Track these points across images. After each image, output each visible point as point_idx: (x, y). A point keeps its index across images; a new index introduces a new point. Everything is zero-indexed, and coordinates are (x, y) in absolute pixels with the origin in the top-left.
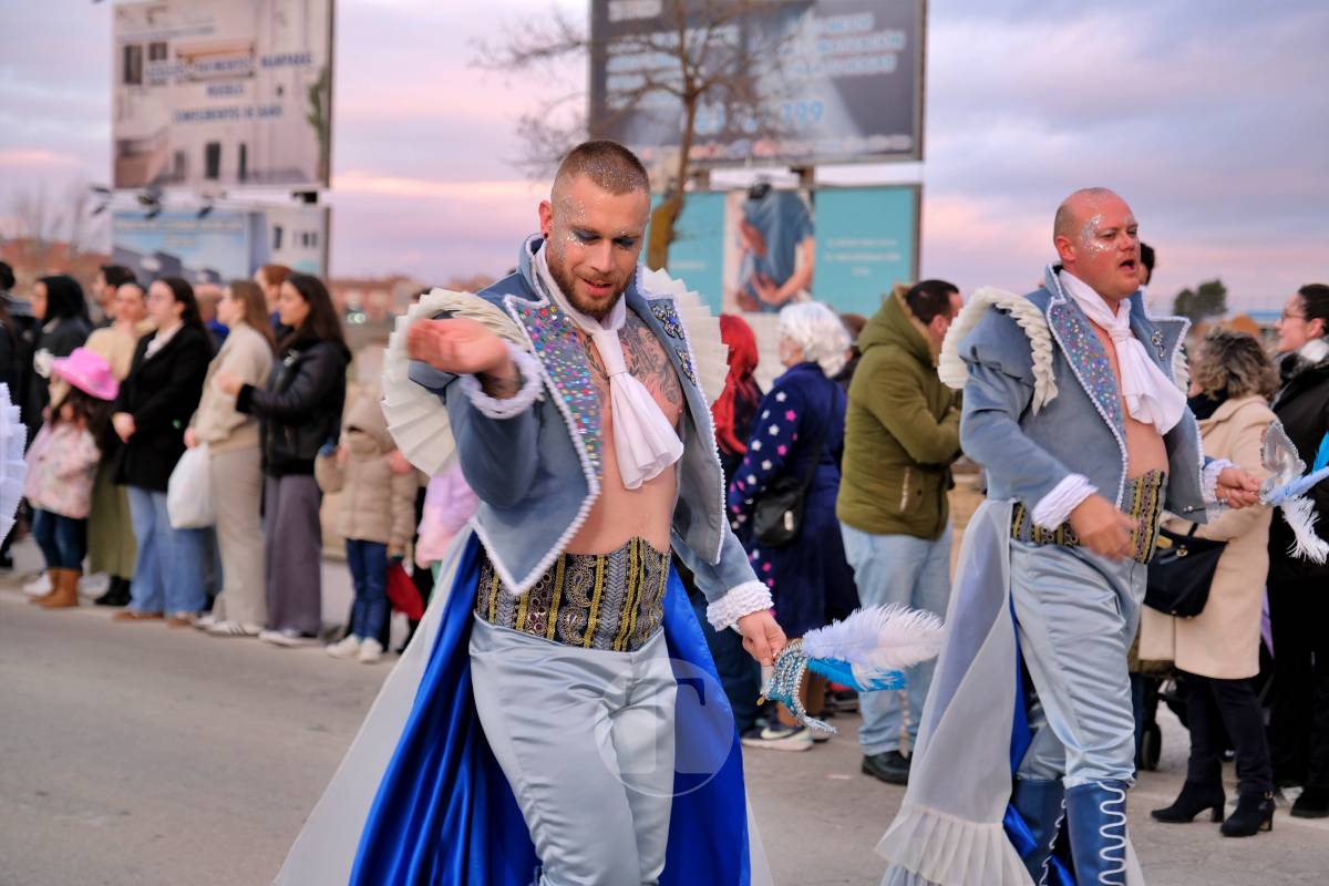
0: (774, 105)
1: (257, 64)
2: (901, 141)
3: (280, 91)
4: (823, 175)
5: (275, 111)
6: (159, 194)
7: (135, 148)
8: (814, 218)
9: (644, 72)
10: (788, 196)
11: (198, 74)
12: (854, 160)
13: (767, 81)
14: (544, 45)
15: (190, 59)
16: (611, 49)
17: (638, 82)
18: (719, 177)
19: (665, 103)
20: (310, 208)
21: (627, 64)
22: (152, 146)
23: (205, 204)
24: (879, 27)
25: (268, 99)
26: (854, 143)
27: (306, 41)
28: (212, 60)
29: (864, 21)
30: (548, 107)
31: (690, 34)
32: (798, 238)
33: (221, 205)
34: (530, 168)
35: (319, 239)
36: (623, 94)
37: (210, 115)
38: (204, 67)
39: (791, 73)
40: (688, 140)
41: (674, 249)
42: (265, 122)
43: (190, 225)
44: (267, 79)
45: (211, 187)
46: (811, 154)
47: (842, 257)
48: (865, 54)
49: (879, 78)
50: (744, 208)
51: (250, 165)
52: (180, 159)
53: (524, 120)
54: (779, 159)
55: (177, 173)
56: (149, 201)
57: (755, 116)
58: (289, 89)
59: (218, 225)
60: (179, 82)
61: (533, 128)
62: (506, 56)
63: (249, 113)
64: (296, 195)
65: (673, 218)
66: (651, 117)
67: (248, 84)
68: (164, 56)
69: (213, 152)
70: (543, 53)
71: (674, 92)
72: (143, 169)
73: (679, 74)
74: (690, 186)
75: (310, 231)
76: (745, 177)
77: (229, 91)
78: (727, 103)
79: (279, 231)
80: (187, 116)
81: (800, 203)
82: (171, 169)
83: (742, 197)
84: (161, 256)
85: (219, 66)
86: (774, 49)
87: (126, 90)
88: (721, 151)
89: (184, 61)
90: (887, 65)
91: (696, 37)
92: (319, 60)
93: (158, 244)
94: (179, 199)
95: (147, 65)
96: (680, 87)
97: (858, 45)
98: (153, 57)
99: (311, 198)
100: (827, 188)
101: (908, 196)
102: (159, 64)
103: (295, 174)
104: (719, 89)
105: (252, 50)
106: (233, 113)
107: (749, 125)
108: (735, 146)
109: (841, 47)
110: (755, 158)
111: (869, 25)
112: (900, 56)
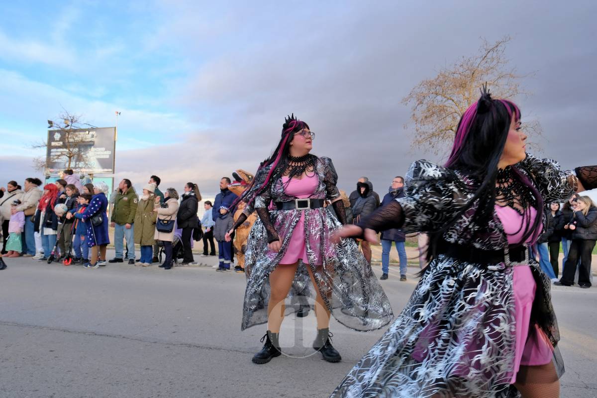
2: (111, 170)
9: (61, 152)
10: (88, 178)
16: (52, 150)
24: (106, 150)
26: (101, 170)
29: (103, 149)
36: (56, 155)
48: (103, 155)
49: (106, 159)
61: (36, 161)
62: (31, 147)
78: (76, 162)
81: (90, 180)
86: (85, 153)
90: (108, 157)
96: (68, 155)
97: (102, 153)
100: (95, 177)
101: (111, 179)
104: (74, 157)
107: (80, 166)
108: (77, 170)
109: (98, 153)
110: (81, 172)
111: (104, 150)
112: (110, 155)
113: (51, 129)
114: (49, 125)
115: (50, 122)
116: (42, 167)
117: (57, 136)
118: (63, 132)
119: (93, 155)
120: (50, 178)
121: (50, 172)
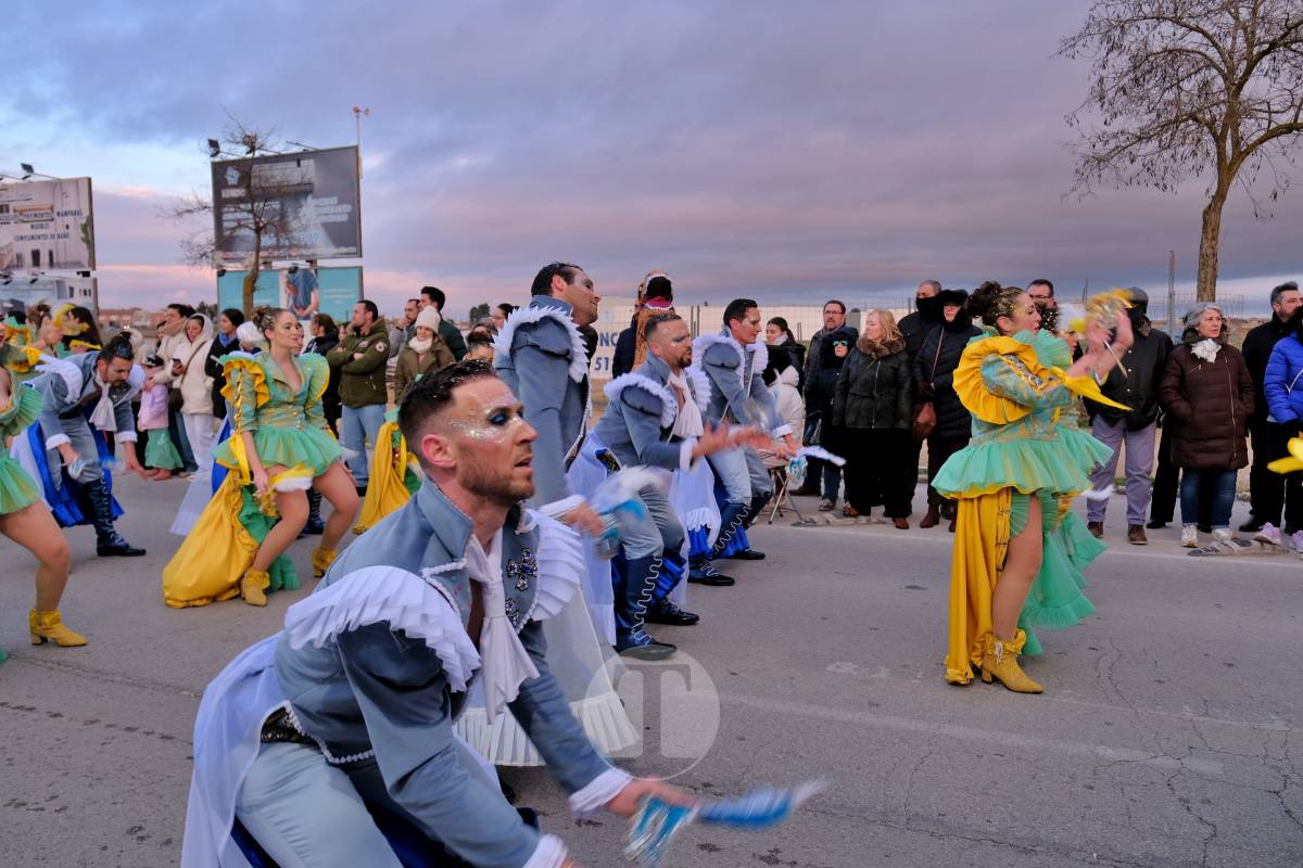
0: (295, 234)
1: (55, 215)
2: (353, 249)
3: (67, 227)
4: (320, 263)
5: (65, 236)
8: (318, 280)
9: (238, 220)
10: (306, 271)
11: (27, 219)
12: (333, 257)
13: (294, 224)
14: (191, 208)
15: (21, 213)
16: (225, 210)
17: (234, 224)
18: (276, 264)
19: (249, 233)
20: (86, 278)
21: (231, 216)
22: (5, 252)
23: (34, 277)
24: (340, 203)
25: (62, 231)
26: (333, 250)
27: (79, 204)
28: (33, 212)
29: (334, 200)
30: (194, 236)
31: (256, 204)
32: (312, 289)
33: (41, 278)
34: (187, 261)
35: (93, 292)
36: (228, 229)
37: (33, 237)
38: (28, 216)
39: (304, 222)
40: (258, 250)
41: (255, 294)
42: (61, 240)
43: (27, 287)
44: (60, 222)
45: (36, 270)
46: (314, 255)
47: (331, 297)
48: (335, 214)
49: (342, 223)
50: (287, 277)
51: (55, 260)
52: (19, 257)
53: (182, 241)
54: (301, 256)
55: (19, 262)
56: (5, 277)
57: (288, 239)
58: (71, 228)
59: (41, 287)
60: (16, 223)
61: (188, 245)
62: (172, 213)
63: (52, 237)
64: (78, 273)
65: (254, 281)
66: (243, 239)
67: (51, 224)
68: (8, 211)
69: (36, 255)
70: (190, 211)
71: (250, 228)
73: (252, 221)
74: (262, 268)
75: (88, 289)
76: (288, 264)
77: (42, 227)
78: (277, 235)
79: (72, 289)
80: (22, 238)
81: (312, 274)
82: (15, 262)
83: (286, 272)
84: (12, 301)
85: (36, 215)
86: (295, 212)
88: (276, 253)
89: (17, 214)
90: (345, 218)
91: (259, 205)
92: (86, 213)
93: (11, 295)
94: (20, 275)
96: (253, 226)
97: (332, 210)
99: (86, 274)
100: (322, 268)
101: (357, 272)
103: (78, 264)
104: (269, 227)
105: (52, 208)
106: (45, 237)
107: (287, 243)
108: (282, 251)
109: (325, 210)
110: (290, 256)
111: (336, 202)
112: (349, 214)
113: (217, 159)
114: (212, 150)
115: (214, 144)
116: (202, 256)
117: (232, 176)
118: (243, 166)
119: (311, 218)
120: (226, 274)
121: (226, 259)
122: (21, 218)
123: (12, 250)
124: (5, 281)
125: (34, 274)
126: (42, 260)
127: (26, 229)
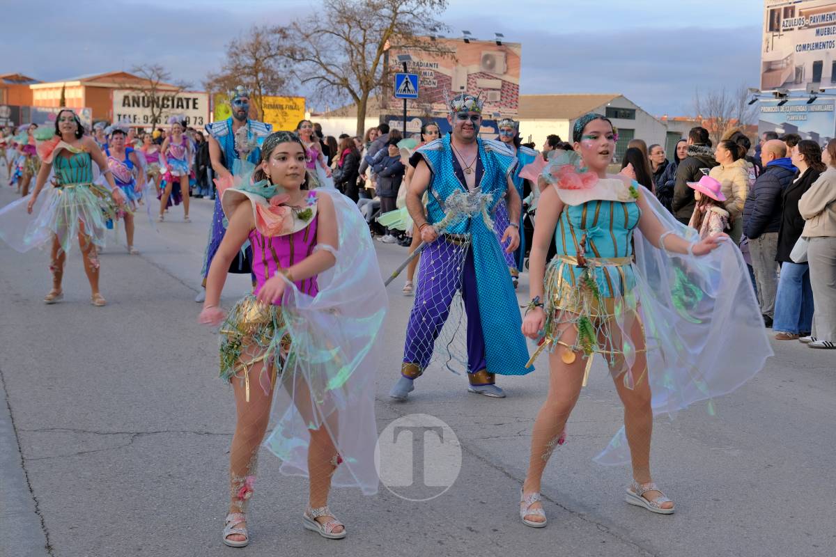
6: (787, 91)
7: (772, 67)
11: (812, 24)
15: (807, 15)
22: (784, 65)
23: (813, 96)
28: (821, 14)
33: (821, 99)
37: (817, 45)
38: (814, 19)
43: (803, 108)
45: (816, 85)
52: (799, 71)
55: (797, 79)
56: (781, 96)
60: (800, 28)
68: (793, 15)
72: (779, 77)
77: (829, 32)
80: (804, 47)
82: (794, 78)
84: (785, 126)
85: (823, 17)
87: (771, 34)
89: (804, 17)
93: (785, 119)
94: (799, 93)
95: (782, 20)
98: (786, 16)
102: (790, 19)
106: (831, 44)
122: (807, 22)
123: (792, 62)
124: (779, 101)
125: (812, 92)
126: (823, 75)
127: (810, 36)
